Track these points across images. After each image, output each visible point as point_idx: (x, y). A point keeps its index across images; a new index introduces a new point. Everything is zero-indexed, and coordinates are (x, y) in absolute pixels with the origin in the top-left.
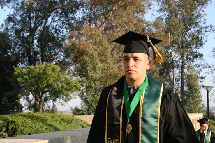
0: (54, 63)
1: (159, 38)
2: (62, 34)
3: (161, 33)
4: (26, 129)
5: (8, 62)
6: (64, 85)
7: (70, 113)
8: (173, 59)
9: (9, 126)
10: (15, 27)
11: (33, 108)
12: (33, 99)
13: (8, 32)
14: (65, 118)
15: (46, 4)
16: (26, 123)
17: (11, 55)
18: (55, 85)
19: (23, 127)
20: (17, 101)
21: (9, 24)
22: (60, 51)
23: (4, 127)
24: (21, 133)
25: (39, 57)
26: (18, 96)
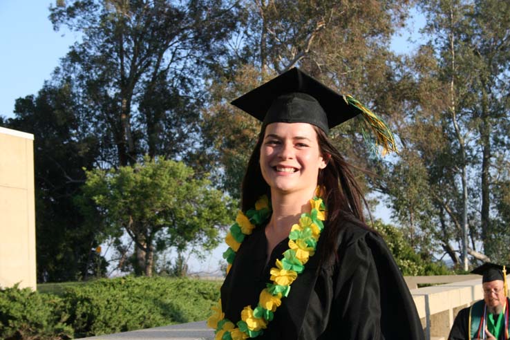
0: (179, 158)
1: (428, 93)
2: (197, 90)
3: (434, 82)
4: (116, 317)
5: (71, 158)
6: (202, 211)
7: (219, 276)
8: (461, 145)
9: (75, 310)
10: (87, 74)
11: (130, 266)
12: (131, 244)
13: (71, 87)
14: (208, 289)
15: (158, 19)
16: (116, 301)
17: (77, 141)
18: (181, 212)
19: (110, 312)
20: (93, 249)
21: (72, 69)
22: (193, 129)
23: (64, 313)
24: (105, 327)
25: (144, 146)
26: (96, 238)
